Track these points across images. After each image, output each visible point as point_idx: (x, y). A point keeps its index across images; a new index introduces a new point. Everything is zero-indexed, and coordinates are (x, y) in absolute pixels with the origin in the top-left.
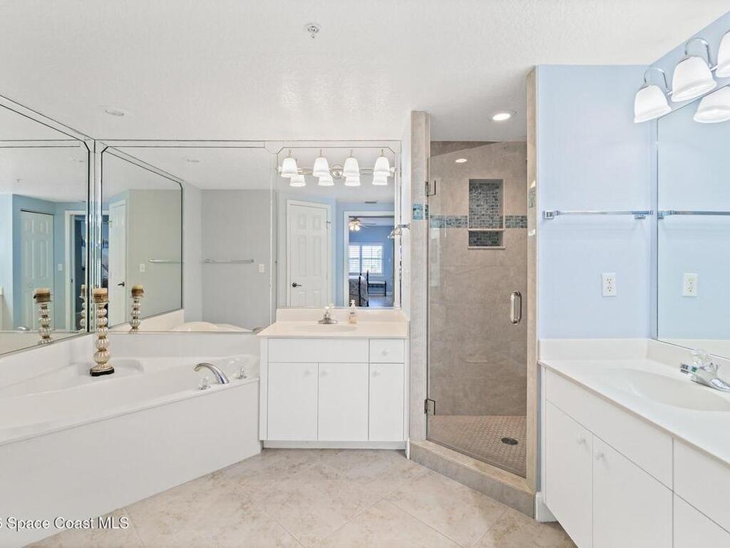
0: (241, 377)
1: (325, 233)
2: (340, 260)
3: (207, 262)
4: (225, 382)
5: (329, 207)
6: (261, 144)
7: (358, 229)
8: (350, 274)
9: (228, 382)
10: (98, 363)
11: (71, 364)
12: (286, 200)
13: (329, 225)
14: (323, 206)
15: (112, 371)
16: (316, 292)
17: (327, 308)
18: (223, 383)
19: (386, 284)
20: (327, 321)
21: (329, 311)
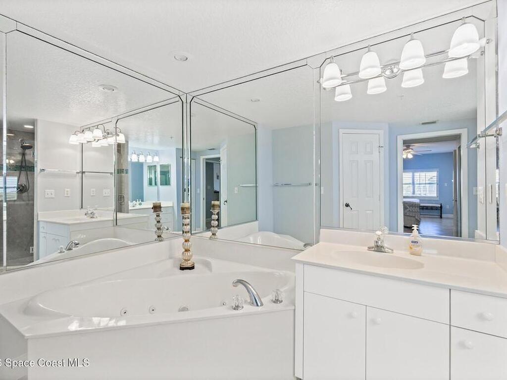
0: (277, 301)
1: (378, 158)
2: (394, 184)
3: (276, 185)
4: (259, 304)
5: (381, 132)
6: (304, 62)
7: (410, 156)
8: (404, 197)
9: (262, 305)
10: (185, 260)
11: (171, 258)
12: (339, 130)
13: (382, 150)
14: (375, 131)
15: (192, 268)
16: (368, 212)
17: (379, 233)
18: (257, 305)
19: (441, 207)
20: (379, 248)
21: (382, 238)
